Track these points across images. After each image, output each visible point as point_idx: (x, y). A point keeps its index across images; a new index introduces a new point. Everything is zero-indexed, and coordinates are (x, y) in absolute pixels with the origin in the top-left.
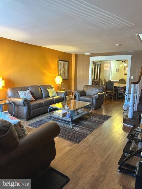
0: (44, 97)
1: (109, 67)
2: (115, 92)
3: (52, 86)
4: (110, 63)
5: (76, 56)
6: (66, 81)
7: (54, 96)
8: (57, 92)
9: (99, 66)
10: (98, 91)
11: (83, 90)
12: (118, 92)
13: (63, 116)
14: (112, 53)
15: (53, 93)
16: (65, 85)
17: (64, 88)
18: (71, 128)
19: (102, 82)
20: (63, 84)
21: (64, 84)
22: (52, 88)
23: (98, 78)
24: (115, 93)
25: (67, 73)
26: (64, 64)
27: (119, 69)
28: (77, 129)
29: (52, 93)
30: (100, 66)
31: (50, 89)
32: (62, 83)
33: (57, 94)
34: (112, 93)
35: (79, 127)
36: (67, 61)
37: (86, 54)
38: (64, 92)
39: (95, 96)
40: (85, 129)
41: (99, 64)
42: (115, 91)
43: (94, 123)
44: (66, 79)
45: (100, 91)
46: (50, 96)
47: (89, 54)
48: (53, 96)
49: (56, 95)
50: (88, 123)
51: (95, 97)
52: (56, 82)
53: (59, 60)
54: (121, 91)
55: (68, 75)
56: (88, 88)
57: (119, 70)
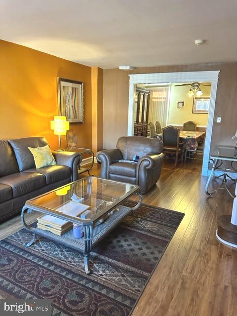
0: (21, 170)
1: (165, 98)
2: (179, 149)
3: (44, 140)
4: (167, 90)
5: (100, 71)
6: (79, 126)
7: (48, 166)
8: (54, 155)
9: (146, 97)
10: (149, 149)
11: (116, 148)
12: (185, 150)
13: (63, 233)
14: (178, 66)
15: (43, 158)
16: (76, 138)
17: (74, 144)
18: (87, 271)
19: (152, 128)
20: (71, 135)
21: (74, 135)
22: (43, 144)
23: (145, 120)
24: (179, 151)
25: (81, 110)
26: (72, 88)
27: (183, 103)
28: (103, 274)
29: (41, 157)
30: (149, 97)
31: (36, 149)
32: (68, 132)
33: (56, 161)
34: (175, 151)
35: (108, 263)
36: (80, 83)
37: (121, 68)
38: (72, 156)
39: (145, 163)
40: (127, 271)
41: (147, 93)
42: (181, 146)
43: (149, 244)
44: (80, 123)
45: (155, 151)
46: (38, 165)
47: (128, 68)
48: (45, 165)
49: (54, 163)
50: (133, 246)
51: (145, 167)
52: (53, 131)
53: (61, 80)
54: (192, 146)
55: (84, 113)
56: (128, 143)
57: (183, 105)
